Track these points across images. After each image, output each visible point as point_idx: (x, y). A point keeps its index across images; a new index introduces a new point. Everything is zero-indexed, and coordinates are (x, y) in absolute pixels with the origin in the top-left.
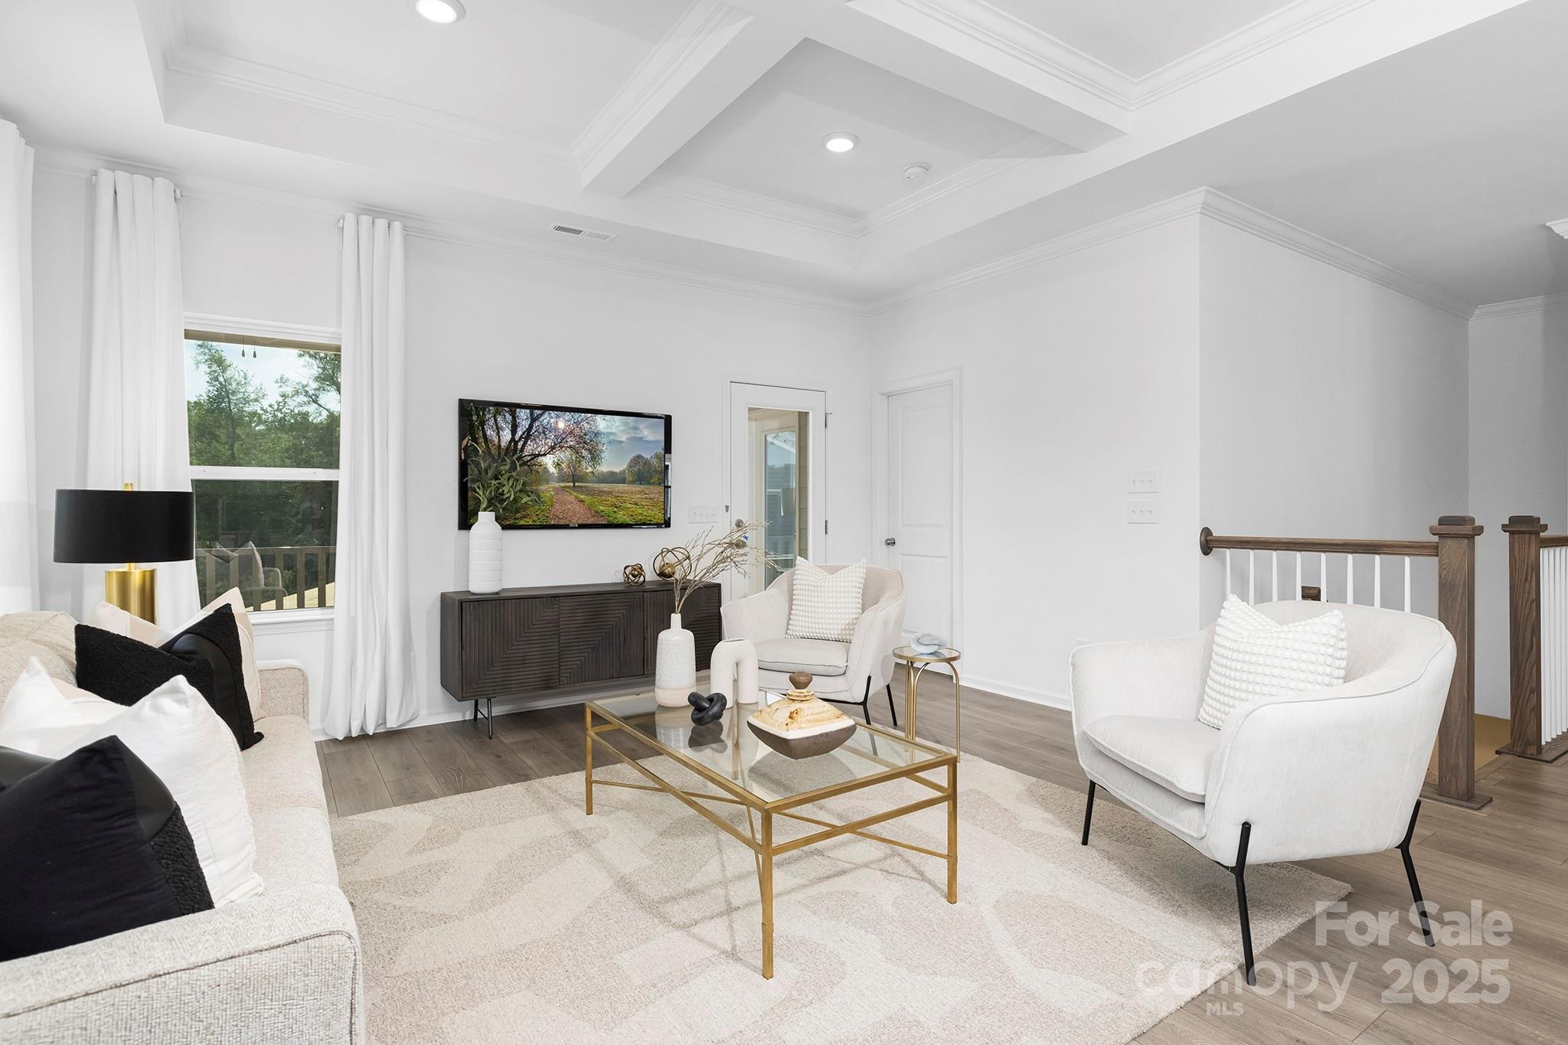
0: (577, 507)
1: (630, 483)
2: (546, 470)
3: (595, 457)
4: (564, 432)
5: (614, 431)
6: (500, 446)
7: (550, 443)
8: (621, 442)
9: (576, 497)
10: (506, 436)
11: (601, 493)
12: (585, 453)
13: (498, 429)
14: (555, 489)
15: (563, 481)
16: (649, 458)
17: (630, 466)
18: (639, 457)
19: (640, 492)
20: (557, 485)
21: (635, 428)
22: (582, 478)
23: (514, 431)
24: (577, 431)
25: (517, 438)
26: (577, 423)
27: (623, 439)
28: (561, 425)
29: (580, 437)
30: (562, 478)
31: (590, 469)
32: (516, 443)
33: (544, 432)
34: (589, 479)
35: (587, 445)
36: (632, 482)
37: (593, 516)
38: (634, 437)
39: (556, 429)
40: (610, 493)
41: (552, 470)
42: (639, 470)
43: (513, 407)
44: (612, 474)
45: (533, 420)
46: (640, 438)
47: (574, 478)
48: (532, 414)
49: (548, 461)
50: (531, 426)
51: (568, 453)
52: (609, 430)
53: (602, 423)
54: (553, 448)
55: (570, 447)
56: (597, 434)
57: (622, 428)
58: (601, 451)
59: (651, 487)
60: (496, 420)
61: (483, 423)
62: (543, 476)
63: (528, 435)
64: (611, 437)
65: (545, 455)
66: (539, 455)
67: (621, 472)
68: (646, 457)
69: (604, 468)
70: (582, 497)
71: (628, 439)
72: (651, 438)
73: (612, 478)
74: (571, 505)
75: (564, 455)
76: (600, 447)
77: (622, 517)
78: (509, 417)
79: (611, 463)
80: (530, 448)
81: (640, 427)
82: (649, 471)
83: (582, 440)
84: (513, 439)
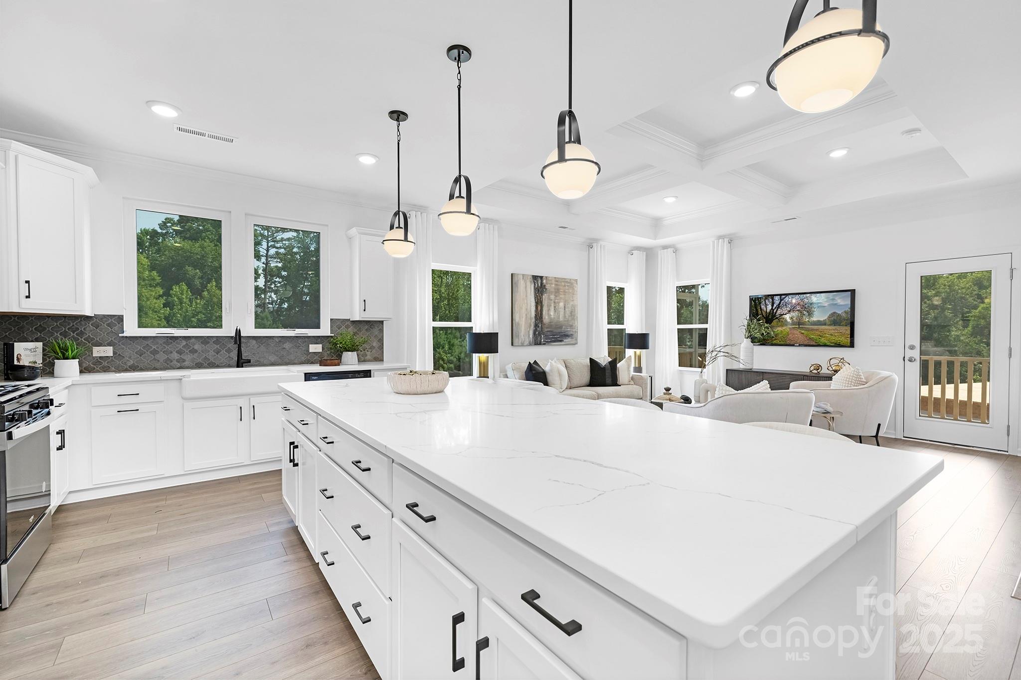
0: (800, 336)
1: (828, 325)
2: (786, 320)
3: (810, 314)
4: (795, 304)
5: (821, 301)
6: (767, 311)
7: (788, 309)
8: (825, 306)
9: (800, 332)
10: (769, 307)
11: (812, 330)
12: (805, 312)
13: (766, 305)
14: (790, 328)
15: (794, 325)
16: (840, 313)
17: (829, 317)
18: (834, 313)
19: (834, 330)
20: (791, 327)
21: (833, 299)
22: (803, 324)
23: (773, 306)
24: (801, 304)
25: (774, 308)
26: (802, 300)
27: (826, 305)
28: (794, 301)
29: (803, 306)
30: (793, 323)
31: (807, 320)
32: (773, 310)
33: (786, 305)
34: (807, 324)
35: (807, 309)
36: (830, 325)
37: (808, 340)
38: (833, 304)
39: (791, 303)
40: (817, 330)
41: (789, 320)
42: (834, 319)
43: (772, 296)
44: (819, 321)
45: (781, 300)
46: (836, 304)
47: (799, 323)
48: (781, 297)
49: (787, 317)
50: (780, 303)
51: (797, 313)
52: (819, 302)
53: (814, 299)
54: (789, 311)
55: (798, 310)
56: (811, 304)
57: (825, 300)
58: (814, 311)
59: (841, 327)
60: (765, 302)
61: (760, 303)
62: (785, 323)
63: (779, 307)
64: (819, 305)
65: (786, 314)
66: (783, 314)
67: (824, 320)
68: (838, 312)
69: (815, 319)
70: (803, 332)
71: (828, 305)
72: (842, 303)
73: (819, 323)
74: (797, 335)
75: (795, 314)
76: (813, 309)
77: (823, 340)
78: (771, 300)
79: (818, 316)
80: (779, 312)
81: (836, 298)
82: (840, 320)
83: (804, 307)
84: (772, 308)
